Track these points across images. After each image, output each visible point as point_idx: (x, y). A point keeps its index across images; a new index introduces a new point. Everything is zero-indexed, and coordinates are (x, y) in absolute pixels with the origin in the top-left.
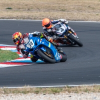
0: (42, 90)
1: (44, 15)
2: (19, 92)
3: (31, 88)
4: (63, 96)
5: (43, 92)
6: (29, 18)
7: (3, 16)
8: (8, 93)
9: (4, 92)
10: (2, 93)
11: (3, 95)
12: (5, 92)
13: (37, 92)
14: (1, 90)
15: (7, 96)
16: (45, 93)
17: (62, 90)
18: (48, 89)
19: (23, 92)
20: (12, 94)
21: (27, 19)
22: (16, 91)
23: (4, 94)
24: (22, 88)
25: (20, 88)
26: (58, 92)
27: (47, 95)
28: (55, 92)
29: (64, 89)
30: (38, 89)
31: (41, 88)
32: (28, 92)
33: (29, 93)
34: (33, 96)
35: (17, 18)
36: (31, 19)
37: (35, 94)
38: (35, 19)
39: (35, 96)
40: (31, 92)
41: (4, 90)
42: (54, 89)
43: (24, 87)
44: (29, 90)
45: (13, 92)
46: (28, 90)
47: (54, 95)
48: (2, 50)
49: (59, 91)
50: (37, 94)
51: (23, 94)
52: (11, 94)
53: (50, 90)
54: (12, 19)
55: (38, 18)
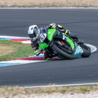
0: (69, 89)
1: (71, 2)
2: (43, 92)
3: (56, 87)
4: (94, 95)
5: (71, 91)
6: (53, 6)
7: (24, 5)
8: (30, 94)
9: (24, 92)
10: (23, 94)
11: (24, 96)
12: (26, 92)
13: (63, 92)
14: (22, 90)
15: (29, 96)
16: (72, 92)
17: (92, 88)
18: (76, 88)
19: (47, 92)
20: (35, 95)
21: (51, 6)
22: (39, 90)
23: (25, 94)
24: (47, 88)
25: (44, 87)
26: (88, 91)
27: (75, 94)
28: (85, 91)
29: (94, 87)
30: (65, 88)
31: (68, 87)
32: (53, 91)
33: (55, 93)
34: (59, 96)
35: (40, 5)
36: (56, 6)
37: (61, 94)
38: (61, 6)
39: (61, 96)
40: (56, 92)
41: (25, 90)
42: (84, 87)
43: (48, 86)
44: (54, 89)
45: (36, 92)
46: (52, 90)
47: (83, 94)
48: (23, 44)
49: (88, 89)
50: (64, 93)
51: (47, 94)
52: (33, 95)
53: (79, 88)
54: (35, 7)
55: (64, 5)
